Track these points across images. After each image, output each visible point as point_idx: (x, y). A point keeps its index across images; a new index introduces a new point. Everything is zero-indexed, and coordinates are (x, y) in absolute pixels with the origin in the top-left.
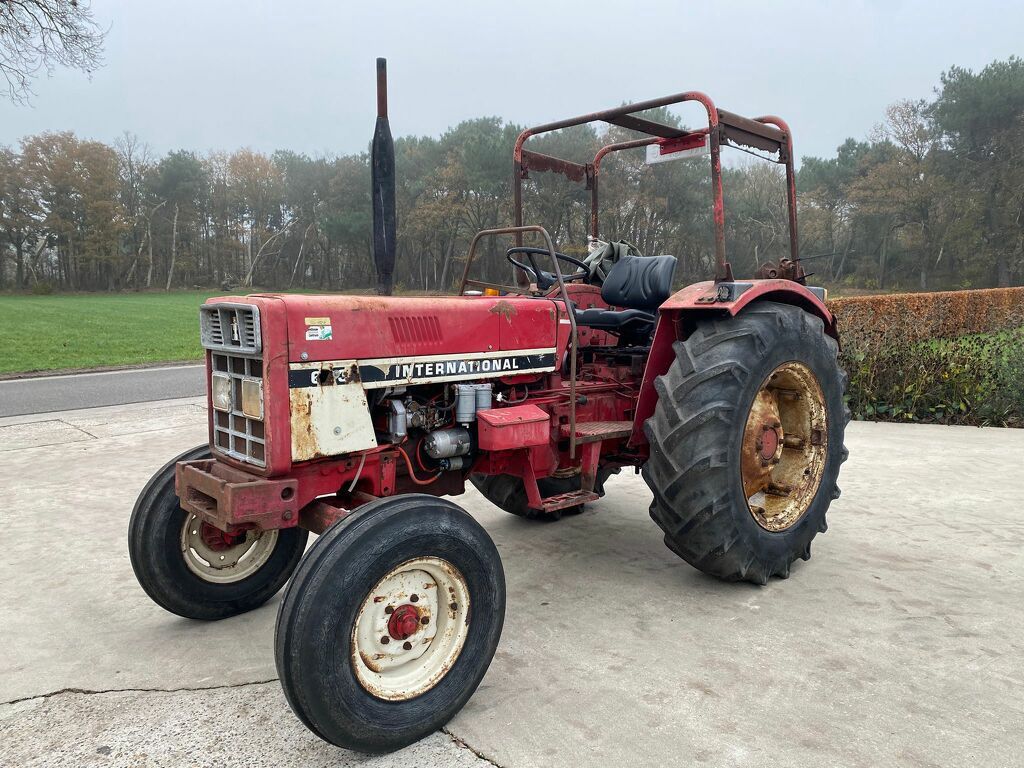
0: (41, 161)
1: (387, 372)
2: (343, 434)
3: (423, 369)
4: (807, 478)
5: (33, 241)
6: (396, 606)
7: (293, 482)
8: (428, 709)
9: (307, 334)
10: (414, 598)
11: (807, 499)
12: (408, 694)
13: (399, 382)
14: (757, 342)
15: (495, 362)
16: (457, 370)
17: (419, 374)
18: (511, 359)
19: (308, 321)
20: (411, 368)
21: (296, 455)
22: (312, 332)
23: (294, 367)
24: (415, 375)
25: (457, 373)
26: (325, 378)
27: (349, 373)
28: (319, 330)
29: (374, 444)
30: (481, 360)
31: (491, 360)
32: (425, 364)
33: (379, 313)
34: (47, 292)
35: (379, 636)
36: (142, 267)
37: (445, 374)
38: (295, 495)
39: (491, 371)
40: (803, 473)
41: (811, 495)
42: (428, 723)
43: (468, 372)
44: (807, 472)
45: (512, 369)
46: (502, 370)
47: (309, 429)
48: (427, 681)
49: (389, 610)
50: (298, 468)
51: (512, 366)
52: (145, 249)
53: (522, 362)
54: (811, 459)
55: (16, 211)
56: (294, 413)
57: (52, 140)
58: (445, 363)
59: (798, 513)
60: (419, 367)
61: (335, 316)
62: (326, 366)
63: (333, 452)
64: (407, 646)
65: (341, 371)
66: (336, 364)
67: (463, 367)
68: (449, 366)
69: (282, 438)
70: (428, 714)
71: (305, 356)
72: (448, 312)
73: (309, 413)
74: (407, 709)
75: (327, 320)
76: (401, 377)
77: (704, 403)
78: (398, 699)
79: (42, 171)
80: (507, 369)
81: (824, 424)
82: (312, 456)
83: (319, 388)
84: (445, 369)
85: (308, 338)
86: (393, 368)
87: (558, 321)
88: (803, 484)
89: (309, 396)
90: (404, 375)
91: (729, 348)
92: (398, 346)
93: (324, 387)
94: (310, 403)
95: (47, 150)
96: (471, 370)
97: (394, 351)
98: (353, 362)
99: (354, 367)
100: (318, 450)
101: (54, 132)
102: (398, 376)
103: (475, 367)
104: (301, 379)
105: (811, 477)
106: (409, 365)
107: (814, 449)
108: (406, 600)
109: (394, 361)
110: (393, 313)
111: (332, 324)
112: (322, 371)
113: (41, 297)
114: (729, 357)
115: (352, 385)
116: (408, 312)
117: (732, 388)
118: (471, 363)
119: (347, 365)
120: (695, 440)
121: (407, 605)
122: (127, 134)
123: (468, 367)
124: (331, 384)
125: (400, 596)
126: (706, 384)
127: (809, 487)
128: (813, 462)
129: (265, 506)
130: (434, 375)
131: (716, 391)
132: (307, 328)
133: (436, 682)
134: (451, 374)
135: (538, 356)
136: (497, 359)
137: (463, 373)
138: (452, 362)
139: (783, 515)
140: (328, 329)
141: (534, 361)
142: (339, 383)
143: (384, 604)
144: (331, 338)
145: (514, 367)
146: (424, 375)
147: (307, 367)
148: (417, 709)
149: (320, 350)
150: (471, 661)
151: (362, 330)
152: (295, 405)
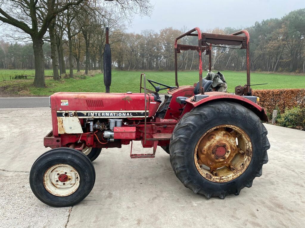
0: (164, 36)
1: (85, 114)
2: (72, 129)
3: (97, 114)
4: (242, 166)
5: (160, 57)
6: (61, 173)
7: (60, 139)
8: (66, 200)
9: (61, 104)
10: (66, 173)
11: (238, 174)
12: (61, 195)
13: (89, 117)
14: (203, 117)
15: (123, 114)
16: (109, 115)
17: (96, 115)
18: (130, 113)
19: (62, 101)
20: (93, 114)
21: (59, 133)
22: (62, 104)
23: (58, 112)
24: (95, 115)
25: (109, 116)
26: (67, 115)
27: (73, 114)
28: (65, 103)
29: (82, 132)
30: (118, 113)
31: (122, 113)
32: (98, 113)
33: (83, 99)
34: (162, 71)
35: (56, 180)
36: (185, 64)
37: (105, 116)
38: (60, 142)
39: (122, 116)
40: (241, 165)
41: (241, 173)
42: (65, 204)
43: (113, 116)
44: (243, 164)
45: (130, 116)
46: (126, 116)
47: (62, 127)
48: (67, 194)
49: (58, 174)
50: (60, 135)
51: (130, 115)
52: (186, 59)
53: (134, 114)
54: (245, 160)
55: (158, 50)
56: (58, 123)
57: (167, 30)
58: (105, 113)
59: (232, 178)
60: (96, 114)
61: (69, 99)
62: (67, 112)
63: (69, 133)
64: (64, 184)
65: (71, 113)
66: (69, 112)
67: (111, 114)
68: (106, 114)
69: (56, 128)
70: (65, 202)
71: (60, 109)
72: (106, 99)
73: (62, 123)
74: (60, 199)
75: (67, 101)
76: (90, 116)
77: (179, 135)
78: (58, 196)
79: (164, 38)
80: (128, 116)
81: (251, 148)
82: (64, 133)
83: (65, 117)
84: (105, 115)
85: (62, 105)
86: (87, 114)
87: (149, 103)
88: (239, 168)
89: (62, 119)
90: (91, 115)
91: (192, 118)
92: (89, 108)
93: (66, 117)
94: (62, 121)
95: (165, 33)
96: (115, 115)
97: (87, 109)
98: (75, 111)
99: (75, 113)
100: (65, 132)
101: (168, 28)
102: (89, 115)
103: (116, 115)
104: (60, 115)
105: (243, 166)
106: (93, 113)
107: (247, 157)
108: (64, 173)
109: (87, 112)
110: (87, 99)
111: (68, 102)
112: (66, 113)
113: (160, 72)
114: (191, 121)
115: (75, 117)
116: (92, 99)
117: (189, 131)
118: (115, 114)
119: (73, 112)
120: (175, 146)
121: (64, 174)
122: (184, 26)
123: (113, 115)
124: (68, 116)
125: (62, 172)
126: (181, 128)
127: (241, 170)
128: (246, 161)
129: (52, 143)
130: (101, 116)
131: (183, 131)
132: (61, 102)
133: (70, 194)
134: (107, 116)
135: (141, 113)
136: (124, 113)
137: (111, 116)
138: (108, 113)
139: (225, 177)
140: (67, 103)
141: (139, 114)
142: (71, 116)
143: (57, 173)
144: (68, 105)
145: (131, 115)
146: (97, 115)
147: (61, 112)
148: (62, 200)
149: (65, 108)
150: (79, 192)
151: (77, 103)
152: (58, 121)
